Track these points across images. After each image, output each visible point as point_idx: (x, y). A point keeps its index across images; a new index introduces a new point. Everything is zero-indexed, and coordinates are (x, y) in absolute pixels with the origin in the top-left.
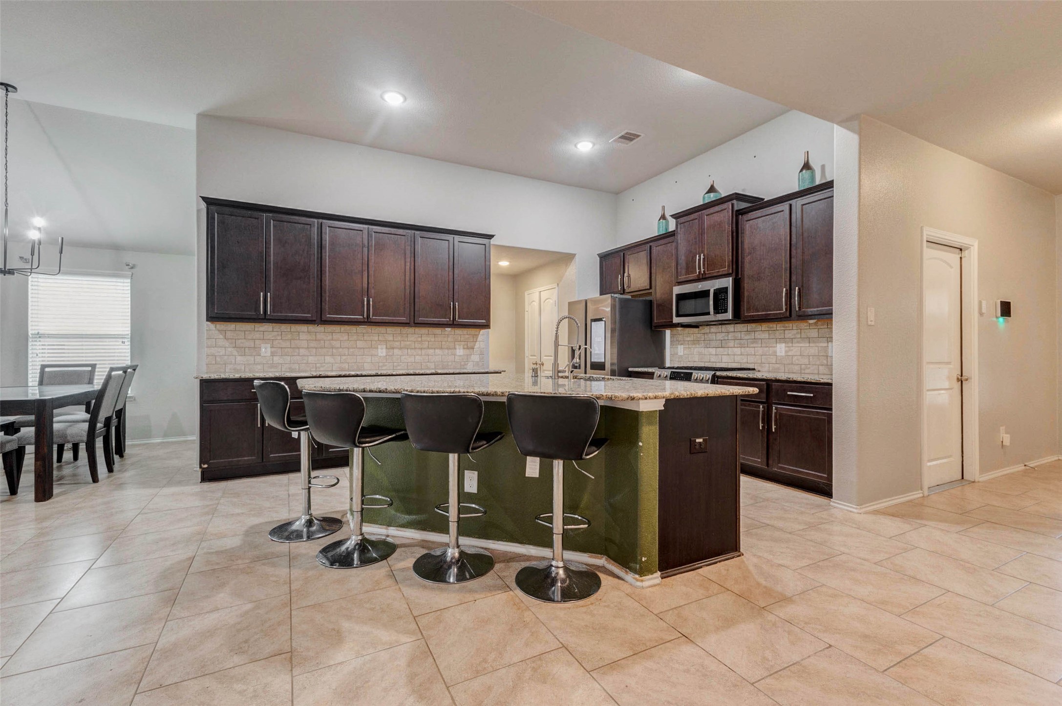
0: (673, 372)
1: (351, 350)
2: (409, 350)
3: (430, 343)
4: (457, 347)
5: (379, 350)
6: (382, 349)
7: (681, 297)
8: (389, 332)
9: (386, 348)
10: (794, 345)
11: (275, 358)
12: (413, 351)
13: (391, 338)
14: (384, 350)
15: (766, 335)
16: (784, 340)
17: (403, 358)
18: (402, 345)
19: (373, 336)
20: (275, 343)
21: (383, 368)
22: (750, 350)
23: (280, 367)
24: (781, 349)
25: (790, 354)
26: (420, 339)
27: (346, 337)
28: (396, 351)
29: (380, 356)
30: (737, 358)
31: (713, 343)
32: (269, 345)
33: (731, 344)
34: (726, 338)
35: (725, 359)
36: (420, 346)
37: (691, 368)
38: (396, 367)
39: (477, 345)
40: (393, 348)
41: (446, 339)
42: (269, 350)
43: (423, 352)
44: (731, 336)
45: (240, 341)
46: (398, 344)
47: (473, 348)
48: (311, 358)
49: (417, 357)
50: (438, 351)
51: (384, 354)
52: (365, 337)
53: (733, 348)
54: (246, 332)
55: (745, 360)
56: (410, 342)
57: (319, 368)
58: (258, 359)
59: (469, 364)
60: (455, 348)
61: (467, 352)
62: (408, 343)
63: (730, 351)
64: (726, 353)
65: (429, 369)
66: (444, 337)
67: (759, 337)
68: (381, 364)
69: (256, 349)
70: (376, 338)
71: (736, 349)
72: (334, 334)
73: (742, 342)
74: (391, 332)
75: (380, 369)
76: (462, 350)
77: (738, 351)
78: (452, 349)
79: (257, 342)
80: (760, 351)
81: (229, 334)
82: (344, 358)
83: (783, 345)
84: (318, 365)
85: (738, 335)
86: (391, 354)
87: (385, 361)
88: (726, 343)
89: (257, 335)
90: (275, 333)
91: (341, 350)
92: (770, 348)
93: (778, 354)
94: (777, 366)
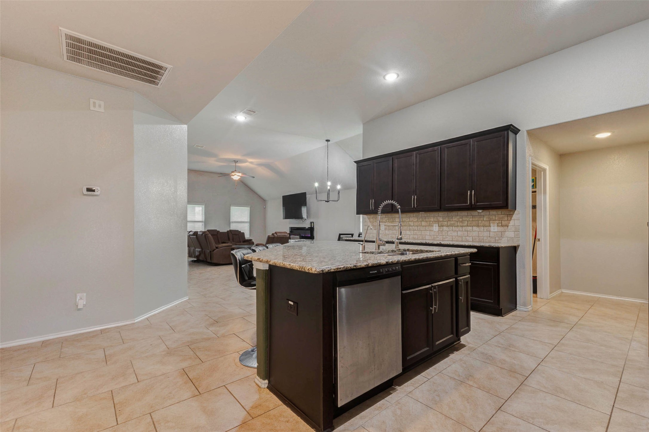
1: (419, 227)
2: (453, 228)
3: (469, 222)
4: (492, 225)
5: (434, 227)
6: (436, 226)
9: (438, 226)
11: (387, 231)
12: (456, 228)
13: (441, 219)
14: (437, 227)
17: (449, 233)
18: (449, 224)
19: (430, 218)
20: (386, 223)
21: (436, 239)
23: (387, 236)
26: (461, 220)
27: (416, 220)
28: (444, 228)
29: (435, 231)
32: (384, 225)
36: (461, 224)
38: (445, 238)
39: (512, 223)
40: (443, 226)
41: (482, 219)
42: (384, 227)
43: (464, 228)
45: (374, 223)
46: (446, 223)
47: (508, 226)
49: (459, 233)
50: (475, 228)
51: (437, 230)
52: (426, 219)
54: (376, 219)
56: (454, 222)
59: (503, 239)
60: (490, 226)
61: (501, 229)
62: (453, 222)
65: (467, 241)
66: (480, 217)
68: (435, 236)
70: (432, 220)
72: (410, 218)
74: (441, 215)
75: (435, 239)
76: (496, 228)
78: (487, 226)
79: (380, 223)
82: (415, 231)
86: (441, 230)
87: (438, 234)
90: (386, 219)
91: (413, 227)
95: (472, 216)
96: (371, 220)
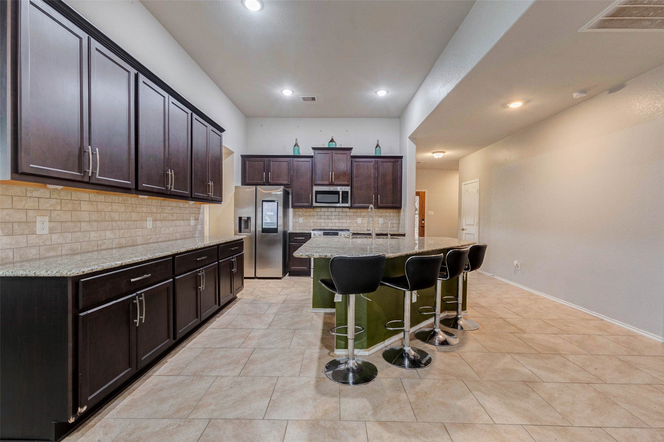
0: (325, 232)
1: (128, 223)
2: (166, 222)
3: (177, 215)
4: (191, 218)
5: (148, 223)
6: (149, 221)
7: (318, 193)
8: (154, 204)
9: (153, 220)
10: (365, 219)
11: (55, 237)
12: (168, 223)
13: (155, 210)
14: (151, 222)
15: (352, 214)
16: (360, 216)
17: (162, 230)
18: (161, 217)
19: (144, 207)
20: (54, 214)
22: (345, 221)
23: (60, 249)
24: (359, 220)
25: (363, 222)
26: (172, 212)
27: (123, 209)
28: (158, 224)
29: (148, 229)
30: (337, 225)
31: (322, 217)
32: (47, 219)
33: (334, 217)
35: (330, 225)
36: (172, 218)
37: (337, 230)
39: (200, 217)
40: (156, 220)
42: (47, 225)
43: (174, 223)
45: (5, 212)
46: (159, 216)
47: (198, 219)
48: (93, 234)
49: (170, 229)
50: (182, 223)
51: (151, 227)
52: (138, 209)
53: (335, 220)
54: (14, 198)
55: (341, 225)
57: (101, 245)
58: (33, 239)
60: (190, 220)
61: (196, 222)
62: (165, 215)
63: (333, 221)
64: (330, 222)
66: (185, 210)
67: (348, 215)
68: (148, 237)
69: (29, 224)
70: (146, 210)
72: (113, 204)
73: (339, 216)
76: (193, 221)
77: (337, 221)
78: (188, 220)
79: (31, 213)
80: (348, 221)
82: (122, 231)
83: (360, 219)
84: (100, 242)
86: (155, 226)
87: (151, 234)
88: (331, 217)
89: (30, 204)
91: (119, 223)
92: (354, 220)
93: (358, 222)
94: (357, 228)
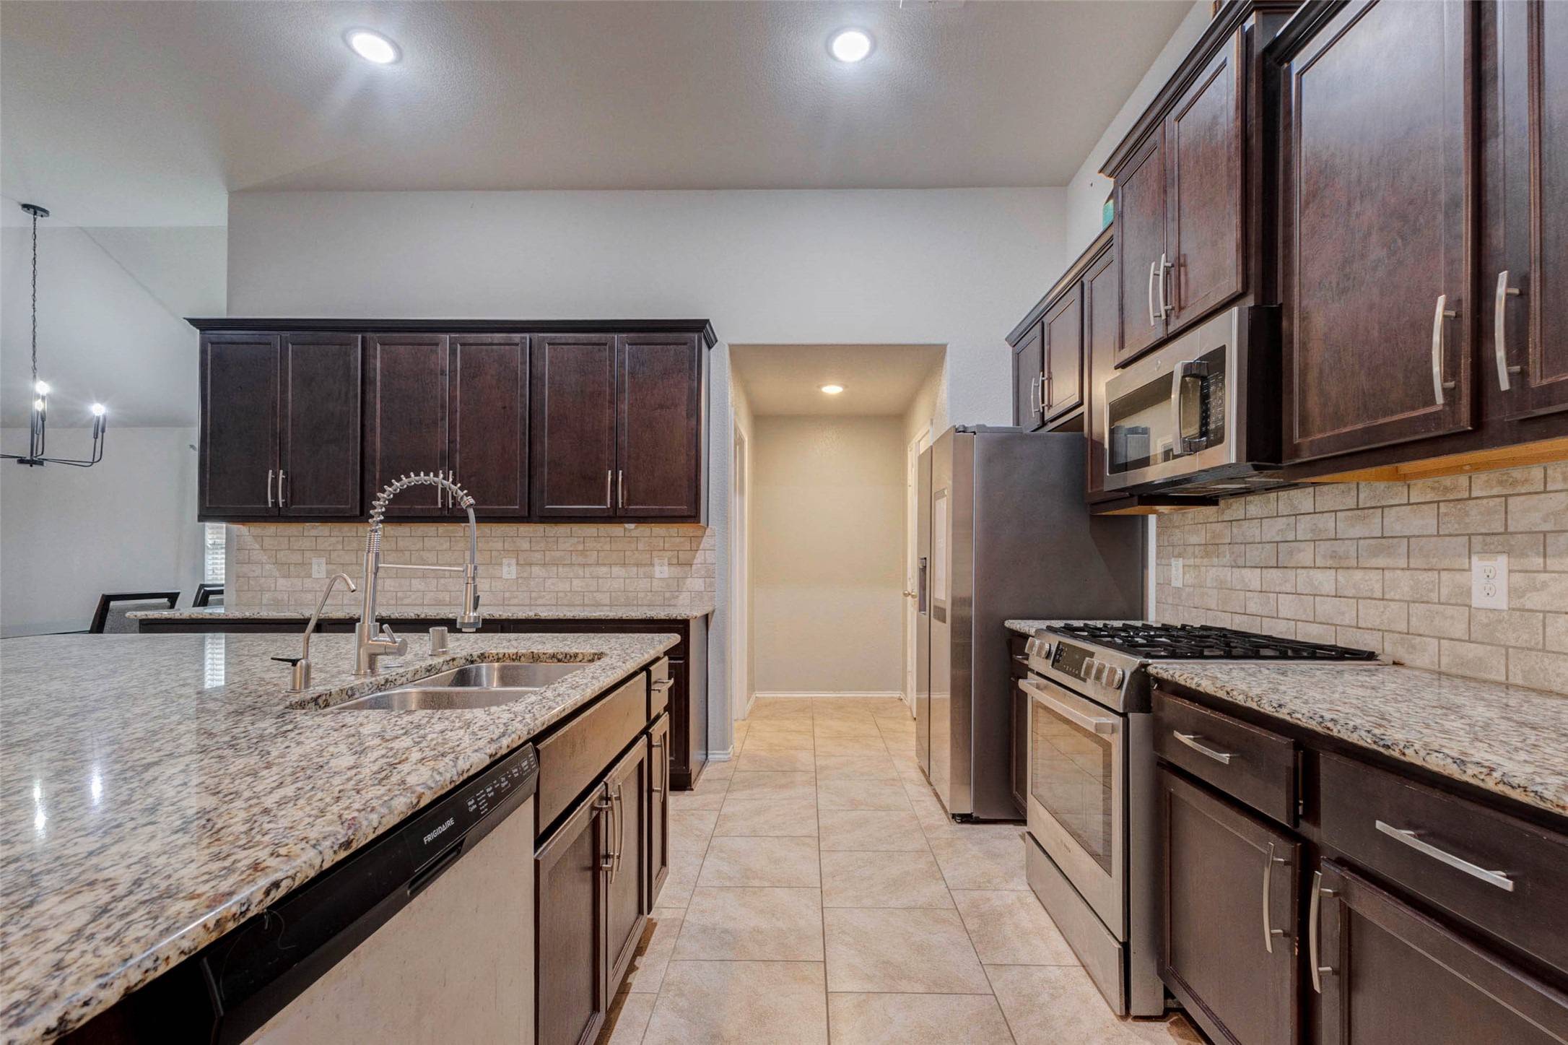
2: (560, 569)
3: (602, 554)
4: (656, 561)
5: (505, 569)
6: (509, 565)
8: (523, 534)
9: (517, 564)
10: (1553, 563)
12: (567, 569)
13: (526, 546)
14: (514, 568)
15: (1423, 522)
16: (1501, 538)
17: (549, 582)
18: (547, 559)
19: (493, 541)
20: (334, 555)
21: (511, 602)
22: (1371, 582)
23: (341, 597)
24: (1490, 578)
25: (1534, 600)
26: (581, 547)
28: (536, 570)
29: (507, 580)
30: (1326, 607)
31: (1255, 554)
32: (324, 560)
33: (1306, 555)
34: (1291, 537)
36: (581, 560)
38: (536, 599)
39: (699, 557)
40: (531, 565)
41: (633, 546)
42: (324, 567)
43: (588, 570)
44: (1305, 523)
45: (282, 553)
46: (538, 556)
47: (691, 565)
49: (576, 583)
50: (615, 570)
51: (514, 576)
52: (479, 544)
53: (1312, 572)
54: (291, 539)
55: (1349, 618)
56: (562, 553)
57: (402, 599)
58: (308, 583)
59: (681, 597)
60: (652, 565)
61: (676, 571)
62: (558, 554)
63: (1303, 579)
64: (1288, 588)
65: (598, 605)
66: (629, 542)
67: (1398, 529)
68: (507, 595)
69: (305, 565)
70: (499, 546)
71: (1318, 576)
72: (426, 539)
73: (1341, 548)
74: (526, 534)
75: (506, 602)
76: (666, 568)
77: (1325, 580)
78: (645, 565)
79: (307, 554)
80: (1403, 584)
81: (267, 541)
82: (442, 581)
83: (1502, 562)
84: (399, 594)
85: (1327, 522)
86: (525, 575)
87: (515, 588)
88: (1291, 553)
89: (306, 543)
90: (333, 540)
92: (1444, 575)
93: (1478, 600)
94: (1473, 651)
95: (609, 539)
96: (268, 542)
